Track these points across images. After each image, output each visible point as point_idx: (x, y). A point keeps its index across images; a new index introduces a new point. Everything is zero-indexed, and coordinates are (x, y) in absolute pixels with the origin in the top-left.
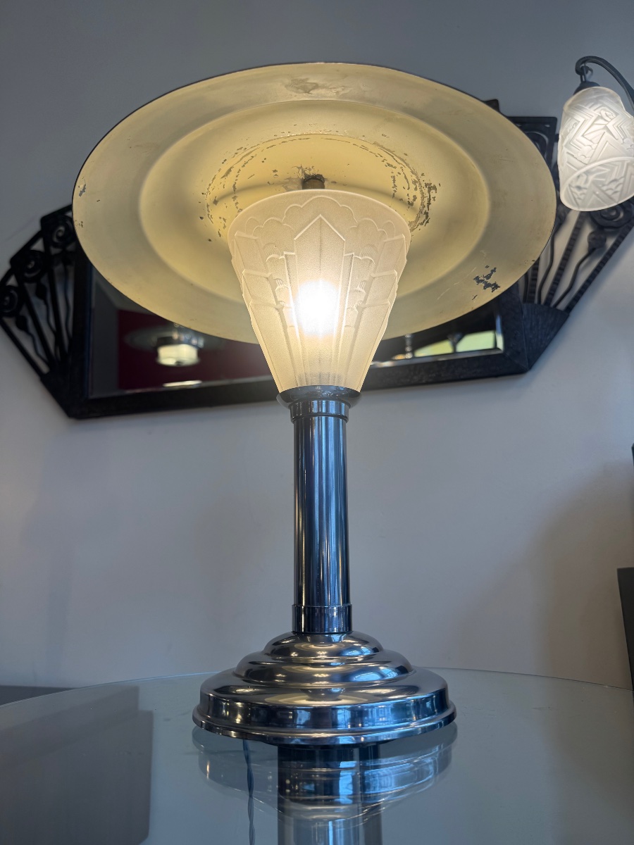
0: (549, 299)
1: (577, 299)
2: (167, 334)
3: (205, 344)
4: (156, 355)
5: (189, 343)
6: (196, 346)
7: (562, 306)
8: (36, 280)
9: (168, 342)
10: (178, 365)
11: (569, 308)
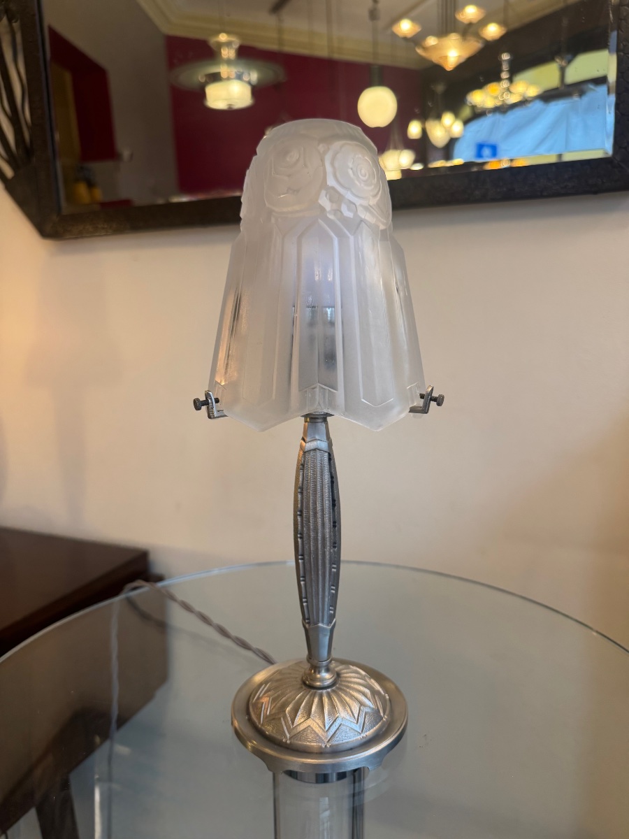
2: (214, 70)
3: (259, 80)
4: (203, 95)
5: (239, 77)
6: (249, 83)
9: (216, 78)
10: (230, 108)
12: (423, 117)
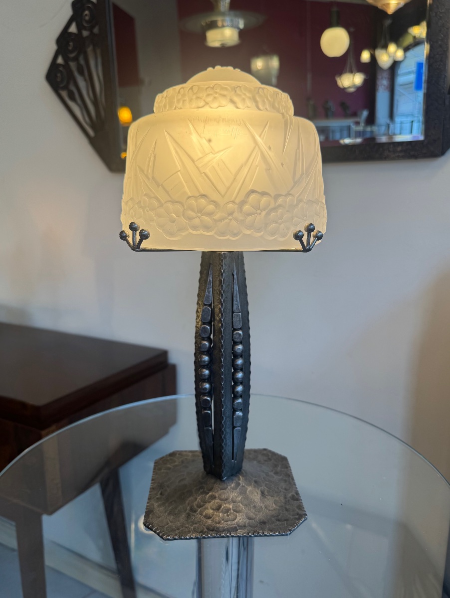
2: (212, 19)
4: (204, 38)
5: (231, 25)
6: (237, 28)
8: (76, 59)
12: (373, 46)
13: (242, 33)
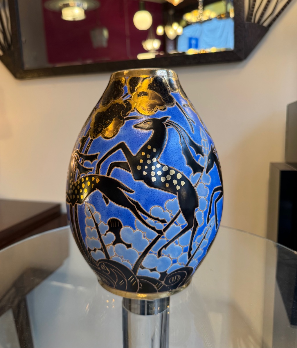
0: (260, 20)
1: (274, 20)
2: (66, 2)
3: (88, 8)
4: (61, 14)
5: (79, 6)
6: (83, 8)
7: (266, 24)
10: (74, 20)
11: (270, 25)
13: (87, 12)
